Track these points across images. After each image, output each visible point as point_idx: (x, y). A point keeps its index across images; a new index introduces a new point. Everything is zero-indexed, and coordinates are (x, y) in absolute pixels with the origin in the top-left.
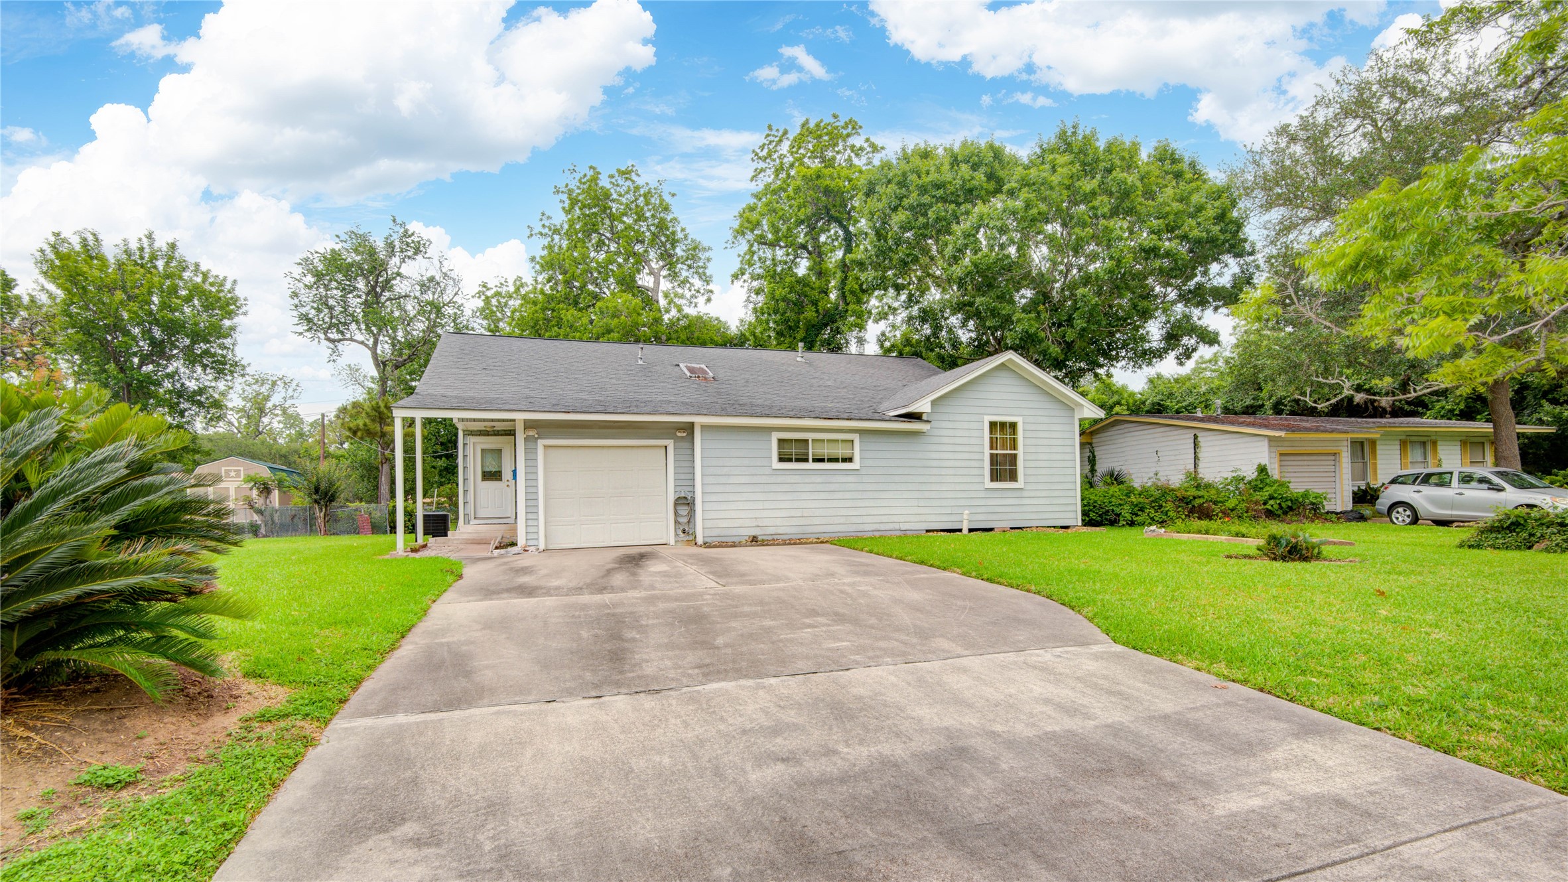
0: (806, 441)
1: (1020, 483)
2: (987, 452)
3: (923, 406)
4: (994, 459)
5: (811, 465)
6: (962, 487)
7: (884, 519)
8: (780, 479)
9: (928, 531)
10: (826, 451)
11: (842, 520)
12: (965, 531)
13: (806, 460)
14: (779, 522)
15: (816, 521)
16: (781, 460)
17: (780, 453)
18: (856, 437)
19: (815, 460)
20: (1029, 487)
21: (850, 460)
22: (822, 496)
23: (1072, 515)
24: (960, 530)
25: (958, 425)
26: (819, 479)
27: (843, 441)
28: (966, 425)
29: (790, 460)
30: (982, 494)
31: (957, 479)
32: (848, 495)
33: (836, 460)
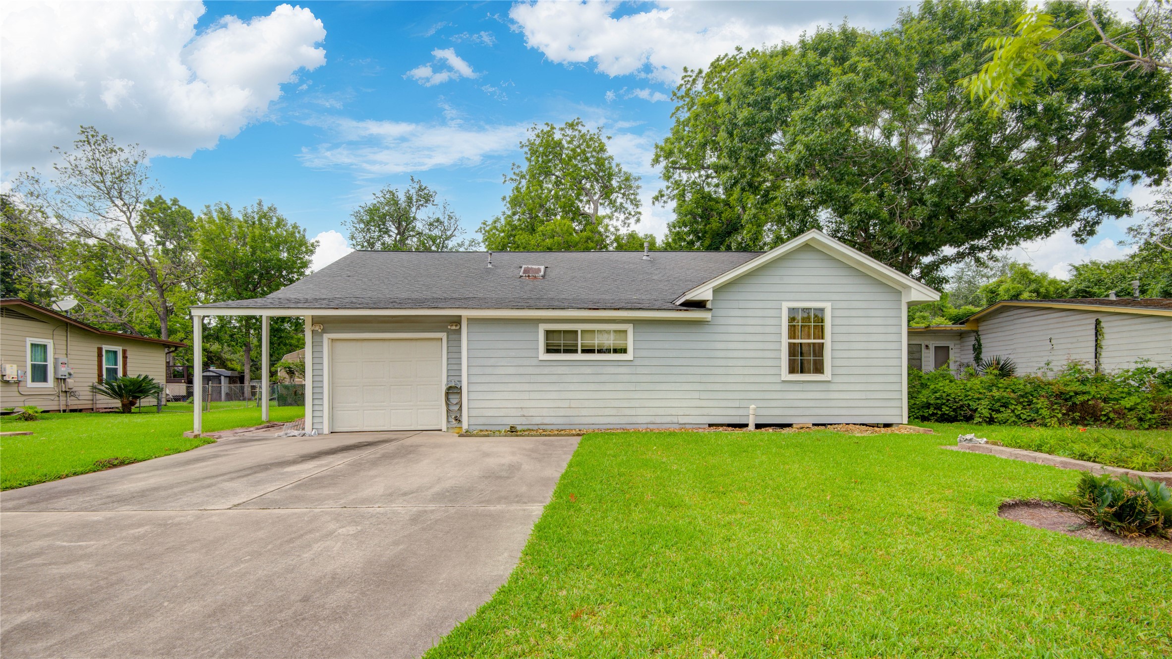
0: (575, 332)
1: (827, 375)
2: (785, 341)
3: (704, 293)
4: (794, 350)
5: (579, 356)
6: (753, 379)
7: (661, 412)
8: (546, 370)
9: (710, 425)
10: (596, 342)
11: (613, 412)
12: (751, 427)
13: (576, 351)
14: (545, 412)
15: (584, 412)
16: (549, 351)
17: (547, 345)
18: (629, 328)
19: (584, 351)
20: (837, 379)
21: (624, 351)
22: (592, 387)
23: (896, 412)
24: (746, 425)
25: (749, 313)
26: (588, 370)
27: (615, 331)
28: (759, 313)
29: (557, 351)
30: (778, 387)
31: (746, 371)
32: (619, 387)
33: (608, 351)
